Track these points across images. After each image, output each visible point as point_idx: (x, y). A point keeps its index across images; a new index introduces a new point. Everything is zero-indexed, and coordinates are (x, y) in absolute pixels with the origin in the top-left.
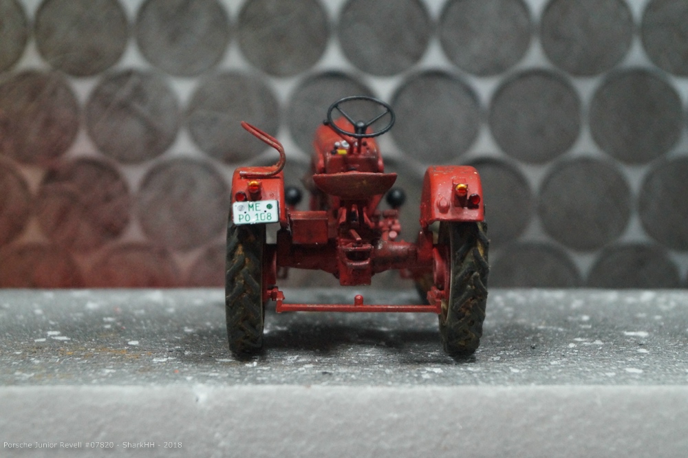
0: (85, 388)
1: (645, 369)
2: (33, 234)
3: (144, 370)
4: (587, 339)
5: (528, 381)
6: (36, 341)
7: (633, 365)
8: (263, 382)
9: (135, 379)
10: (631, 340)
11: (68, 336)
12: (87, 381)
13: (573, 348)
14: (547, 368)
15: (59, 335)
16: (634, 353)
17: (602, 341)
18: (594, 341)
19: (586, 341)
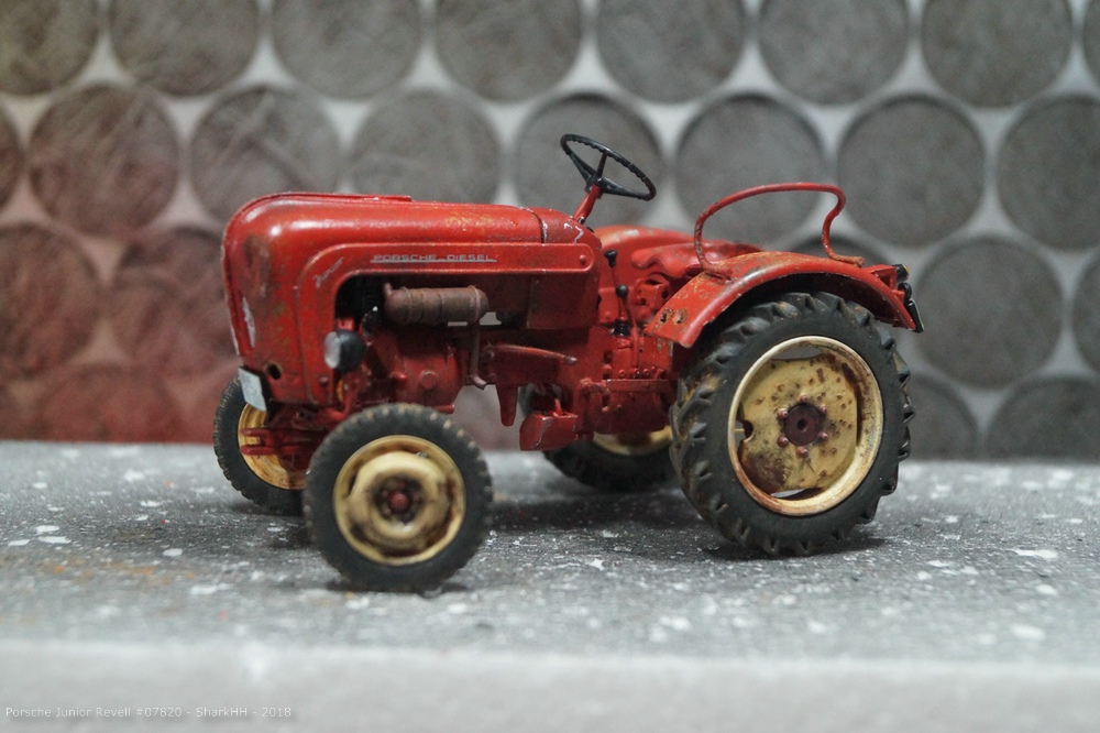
1: (1048, 628)
2: (103, 347)
3: (168, 611)
4: (950, 564)
5: (837, 650)
6: (12, 543)
7: (1026, 619)
8: (366, 643)
10: (1028, 566)
11: (68, 538)
12: (61, 632)
13: (926, 582)
14: (872, 623)
15: (54, 534)
16: (1031, 593)
17: (978, 568)
18: (962, 567)
19: (948, 568)
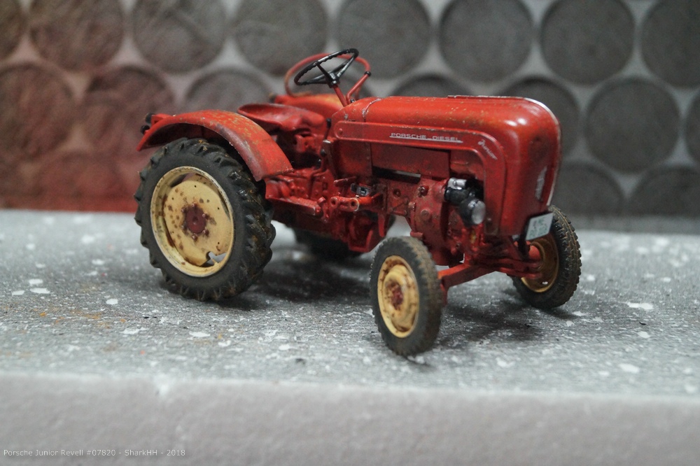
1: (641, 366)
2: (77, 141)
3: (110, 349)
4: (587, 314)
5: (514, 382)
6: (15, 293)
7: (629, 358)
8: (229, 374)
9: (95, 363)
10: (634, 316)
11: (48, 289)
13: (570, 328)
14: (536, 361)
15: (40, 286)
16: (635, 338)
17: (603, 318)
18: (594, 317)
19: (585, 317)
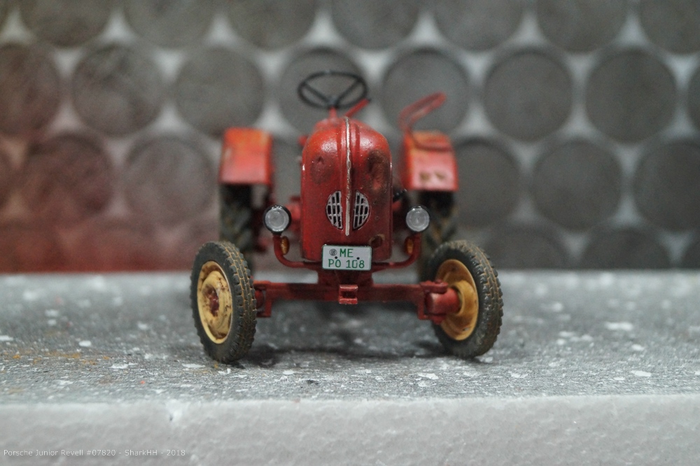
0: (41, 406)
3: (105, 381)
8: (244, 396)
9: (97, 393)
11: (10, 336)
12: (42, 397)
18: (582, 335)
19: (573, 336)
